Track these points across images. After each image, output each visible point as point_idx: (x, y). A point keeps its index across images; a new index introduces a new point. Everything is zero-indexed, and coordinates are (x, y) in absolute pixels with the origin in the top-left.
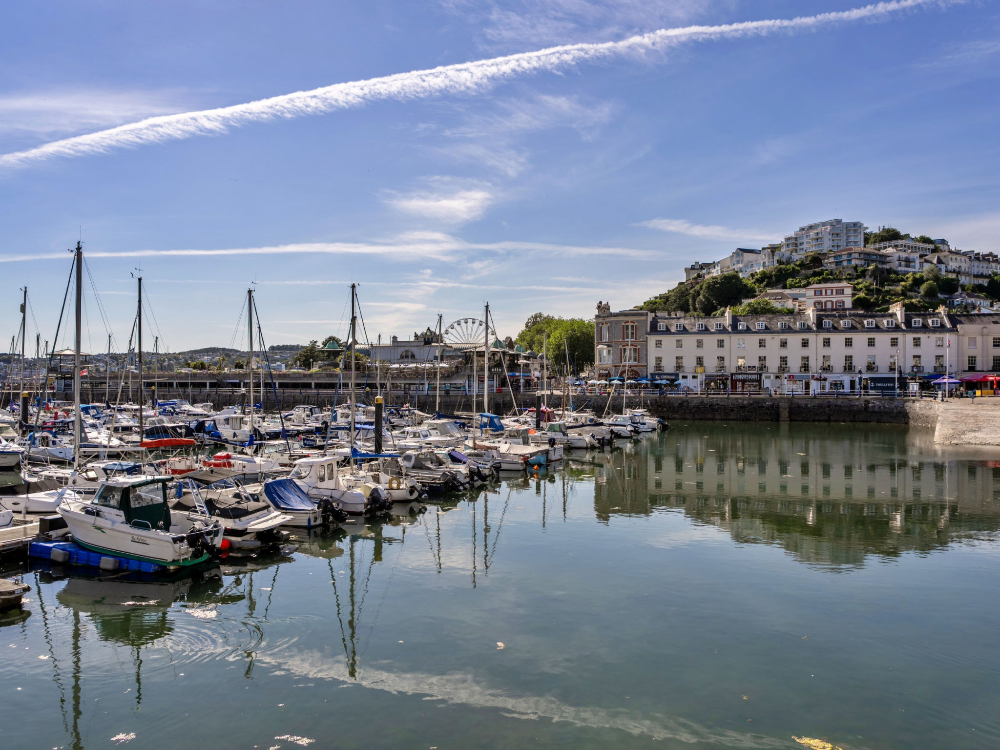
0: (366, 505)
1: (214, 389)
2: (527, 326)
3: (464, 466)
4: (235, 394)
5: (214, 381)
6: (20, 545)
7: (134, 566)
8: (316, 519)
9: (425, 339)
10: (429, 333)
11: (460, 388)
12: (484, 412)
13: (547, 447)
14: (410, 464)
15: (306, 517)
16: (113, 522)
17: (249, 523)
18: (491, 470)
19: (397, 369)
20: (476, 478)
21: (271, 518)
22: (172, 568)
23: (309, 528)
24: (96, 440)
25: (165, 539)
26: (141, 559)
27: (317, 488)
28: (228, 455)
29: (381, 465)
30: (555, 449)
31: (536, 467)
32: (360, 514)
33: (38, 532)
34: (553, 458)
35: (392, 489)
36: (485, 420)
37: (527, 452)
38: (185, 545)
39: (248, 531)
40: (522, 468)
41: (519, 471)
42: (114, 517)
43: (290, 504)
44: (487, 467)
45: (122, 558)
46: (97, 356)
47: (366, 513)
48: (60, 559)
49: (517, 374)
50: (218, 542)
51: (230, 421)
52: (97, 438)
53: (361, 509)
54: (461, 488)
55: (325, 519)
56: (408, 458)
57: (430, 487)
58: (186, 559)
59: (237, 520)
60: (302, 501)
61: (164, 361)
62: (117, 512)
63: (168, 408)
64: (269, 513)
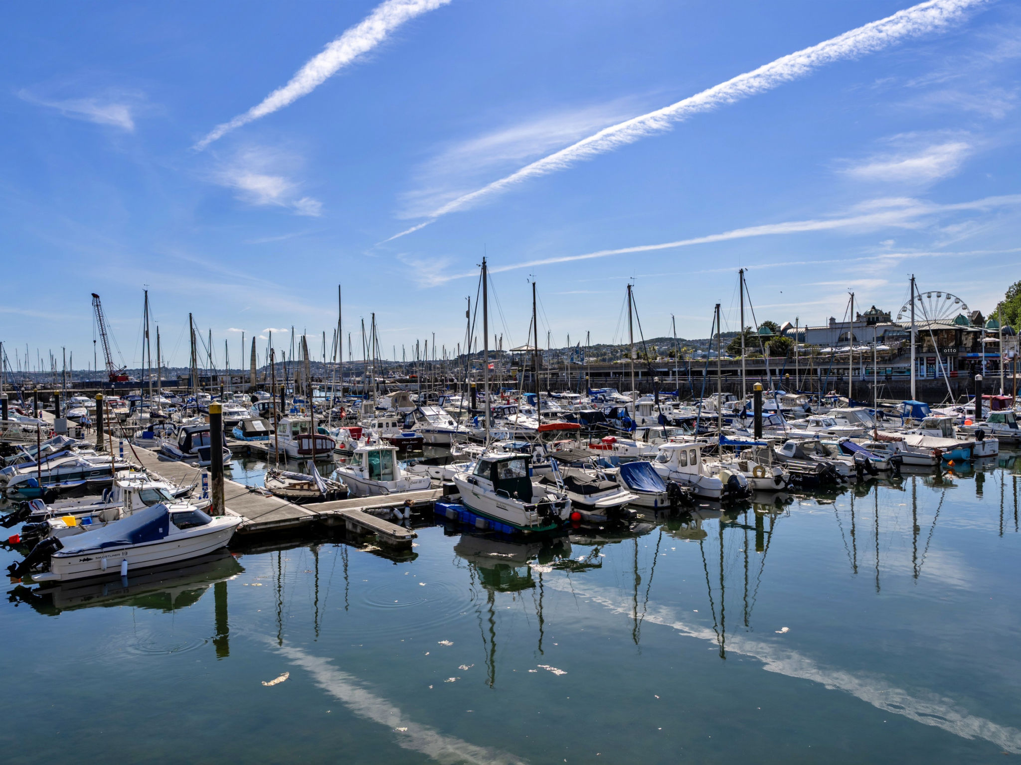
0: (723, 491)
1: (645, 378)
2: (1008, 297)
3: (851, 458)
4: (664, 382)
5: (646, 370)
6: (428, 504)
7: (498, 527)
8: (662, 502)
9: (869, 318)
10: (874, 312)
11: (904, 372)
12: (911, 399)
13: (973, 440)
14: (791, 454)
15: (654, 498)
16: (485, 490)
17: (598, 499)
18: (888, 464)
19: (828, 353)
20: (865, 471)
21: (619, 497)
22: (526, 532)
23: (656, 509)
24: (524, 424)
25: (519, 507)
26: (503, 523)
27: (677, 472)
28: (614, 438)
29: (754, 453)
30: (984, 443)
31: (950, 463)
32: (717, 500)
33: (442, 495)
34: (982, 453)
35: (757, 477)
36: (909, 408)
37: (945, 445)
38: (535, 514)
39: (596, 506)
40: (933, 463)
41: (929, 466)
42: (487, 484)
43: (642, 485)
44: (882, 459)
45: (491, 520)
46: (562, 349)
47: (723, 499)
48: (451, 517)
49: (980, 355)
50: (565, 514)
51: (640, 408)
52: (525, 422)
53: (718, 494)
54: (839, 480)
55: (673, 502)
56: (789, 447)
57: (804, 478)
58: (536, 525)
59: (588, 496)
60: (655, 484)
61: (617, 352)
62: (488, 482)
63: (599, 396)
64: (619, 491)
